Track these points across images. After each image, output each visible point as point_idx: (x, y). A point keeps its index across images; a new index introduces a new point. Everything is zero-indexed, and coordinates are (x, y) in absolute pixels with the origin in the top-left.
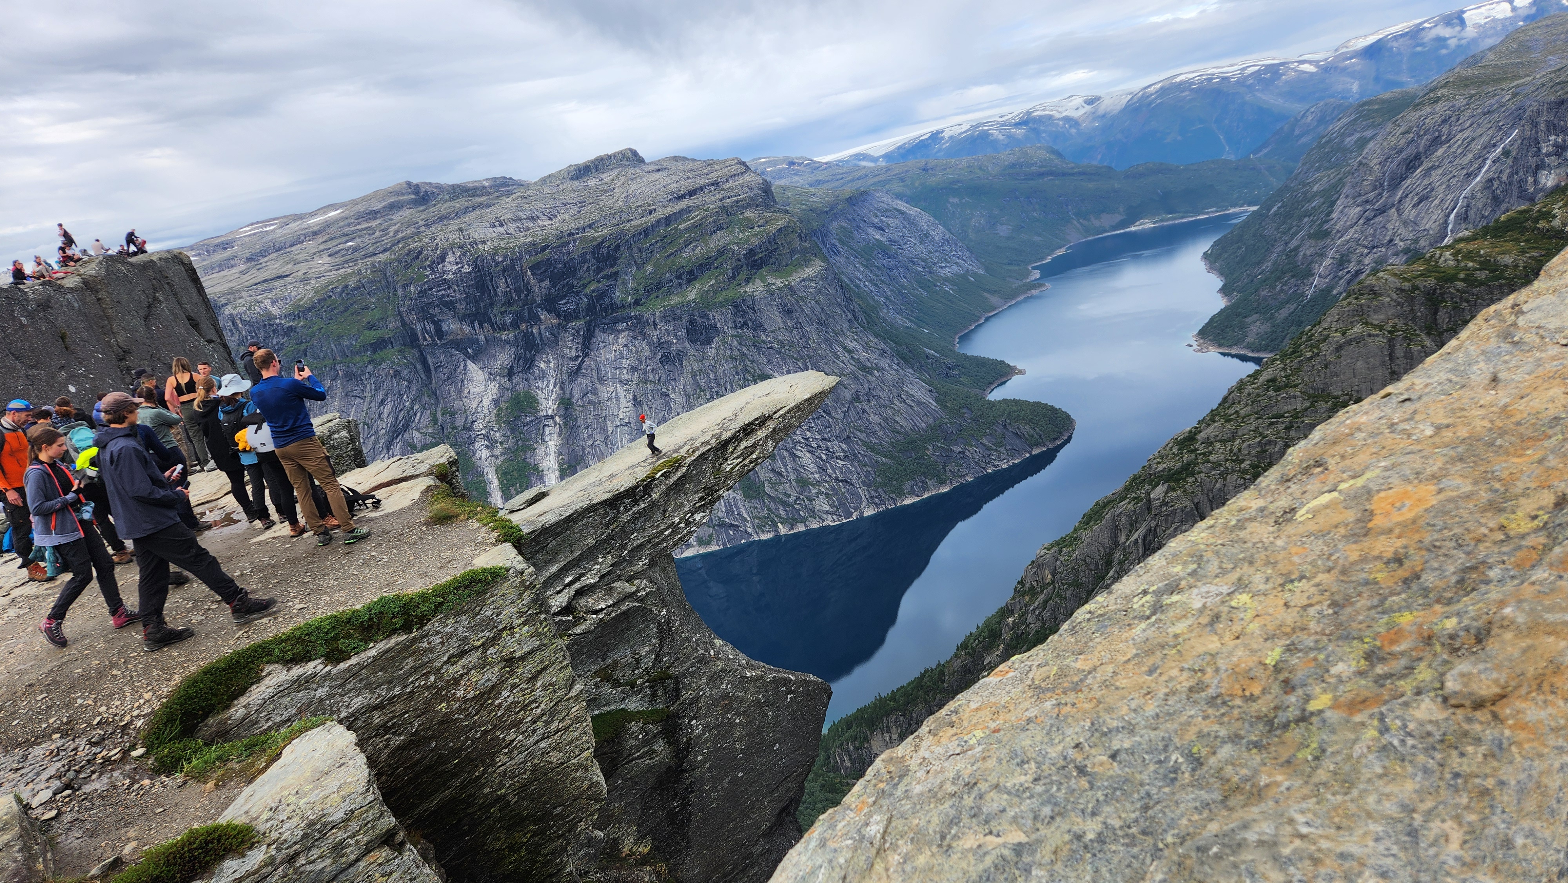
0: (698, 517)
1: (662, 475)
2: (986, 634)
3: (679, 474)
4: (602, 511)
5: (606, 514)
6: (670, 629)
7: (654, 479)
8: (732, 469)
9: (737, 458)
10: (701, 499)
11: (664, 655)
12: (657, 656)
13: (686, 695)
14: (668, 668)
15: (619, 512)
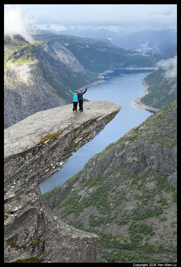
0: (61, 164)
1: (47, 143)
2: (74, 178)
3: (55, 143)
4: (17, 158)
5: (20, 159)
6: (43, 218)
7: (43, 144)
8: (78, 142)
9: (81, 137)
10: (64, 155)
11: (39, 230)
12: (36, 231)
13: (47, 249)
14: (40, 236)
15: (25, 159)
